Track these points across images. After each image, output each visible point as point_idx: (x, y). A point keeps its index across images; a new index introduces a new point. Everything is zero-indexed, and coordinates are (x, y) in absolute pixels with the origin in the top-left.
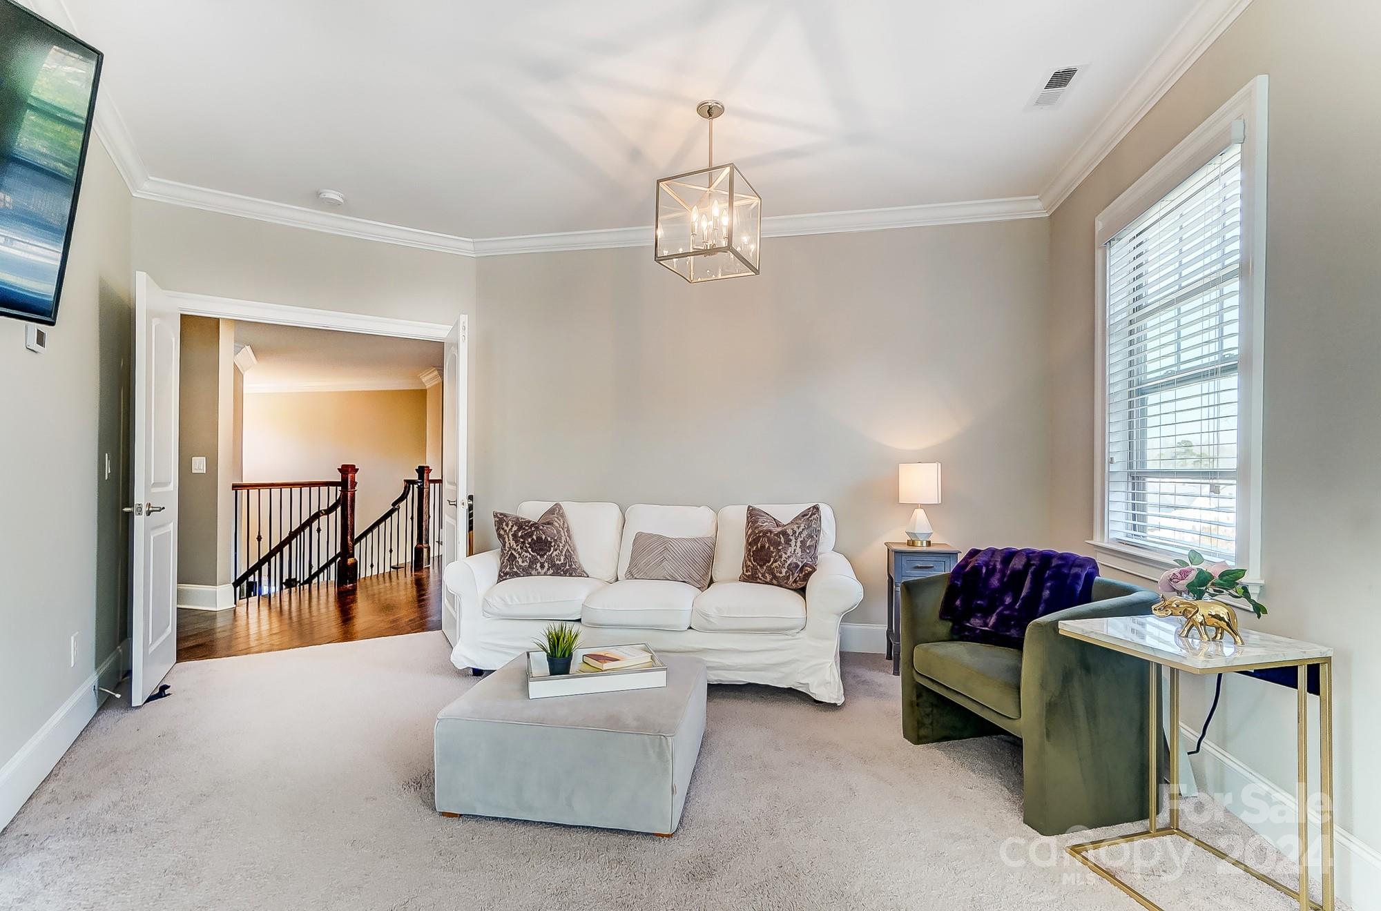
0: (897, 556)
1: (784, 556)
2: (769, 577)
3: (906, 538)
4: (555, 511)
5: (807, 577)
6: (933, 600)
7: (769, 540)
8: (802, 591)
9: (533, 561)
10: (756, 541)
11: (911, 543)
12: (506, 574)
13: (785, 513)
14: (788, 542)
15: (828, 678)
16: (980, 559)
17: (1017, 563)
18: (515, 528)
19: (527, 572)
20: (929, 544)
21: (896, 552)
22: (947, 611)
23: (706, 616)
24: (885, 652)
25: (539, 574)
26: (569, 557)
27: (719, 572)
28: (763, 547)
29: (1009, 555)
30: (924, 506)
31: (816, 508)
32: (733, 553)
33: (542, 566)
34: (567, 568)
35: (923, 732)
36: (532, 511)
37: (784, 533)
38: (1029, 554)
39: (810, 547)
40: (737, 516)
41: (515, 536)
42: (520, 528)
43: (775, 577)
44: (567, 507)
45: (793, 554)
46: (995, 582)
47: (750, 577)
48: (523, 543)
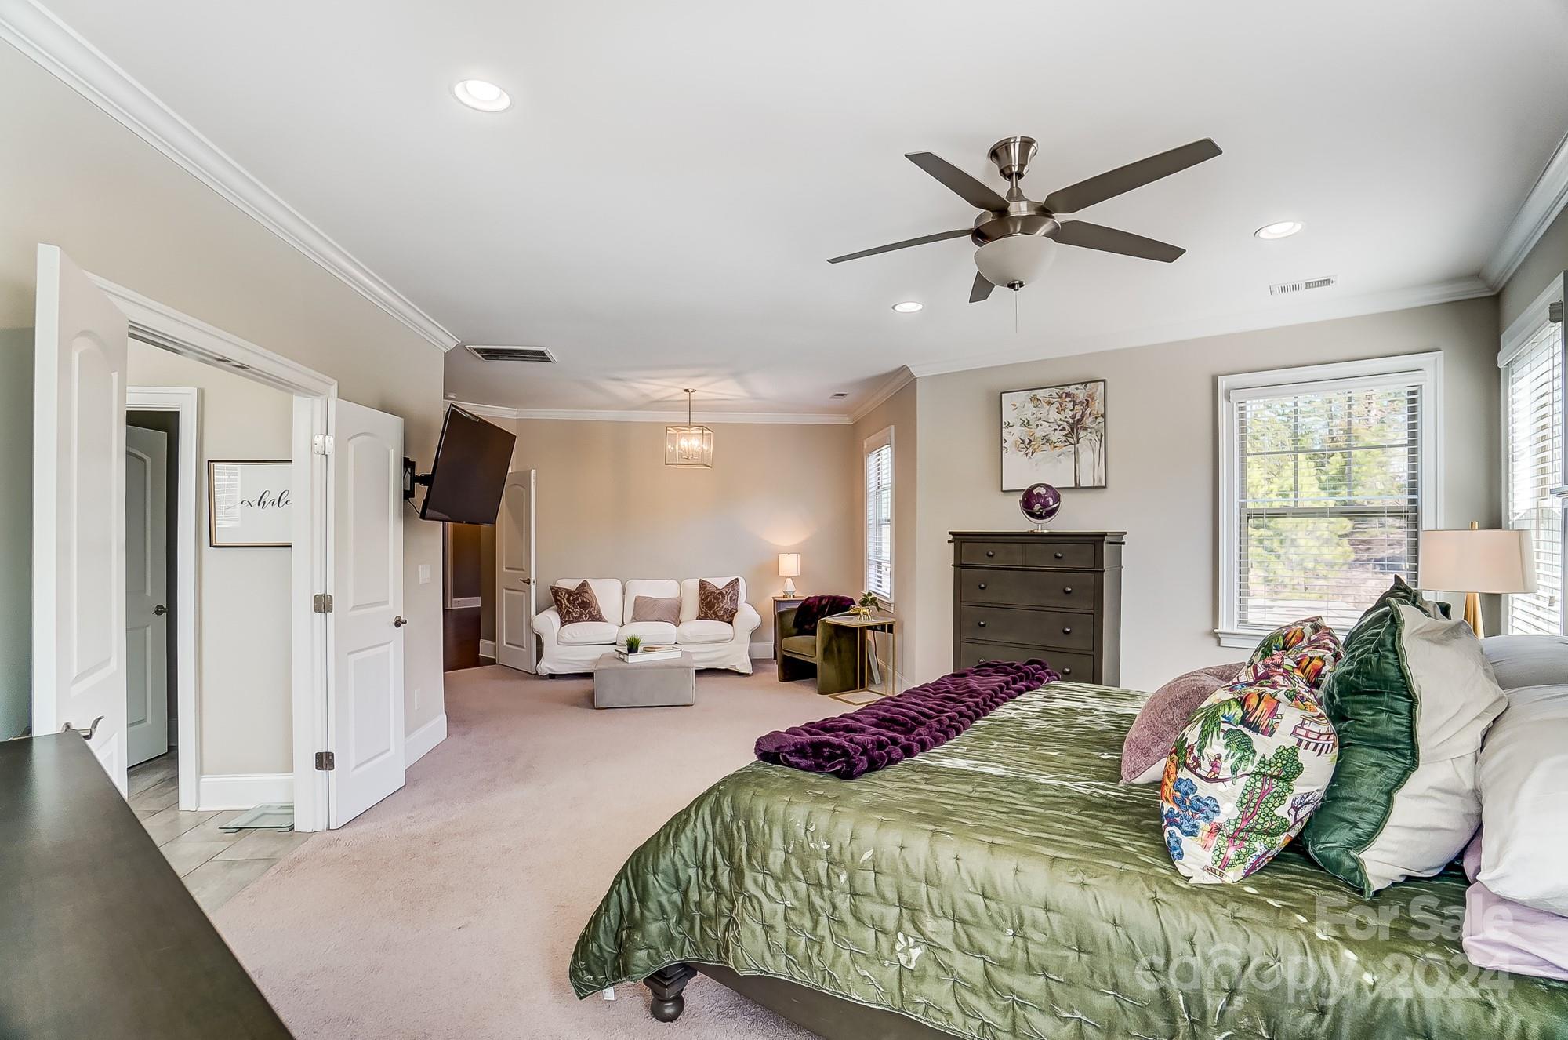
0: (777, 603)
1: (722, 605)
2: (714, 616)
3: (783, 594)
4: (584, 585)
5: (733, 616)
6: (791, 619)
7: (714, 597)
8: (731, 623)
9: (581, 614)
10: (706, 598)
11: (785, 596)
12: (566, 621)
13: (720, 583)
14: (723, 597)
15: (745, 661)
16: (811, 600)
17: (824, 602)
18: (567, 595)
19: (577, 620)
20: (794, 596)
21: (777, 601)
22: (796, 624)
23: (684, 636)
24: (773, 657)
25: (584, 621)
26: (599, 611)
27: (683, 617)
28: (710, 601)
29: (822, 598)
30: (790, 577)
31: (737, 579)
32: (692, 604)
33: (586, 617)
34: (596, 617)
35: (787, 677)
36: (570, 584)
37: (721, 593)
38: (829, 597)
39: (734, 600)
40: (693, 585)
41: (568, 600)
42: (570, 595)
43: (717, 616)
44: (591, 582)
45: (726, 604)
46: (815, 610)
47: (702, 616)
48: (574, 603)
